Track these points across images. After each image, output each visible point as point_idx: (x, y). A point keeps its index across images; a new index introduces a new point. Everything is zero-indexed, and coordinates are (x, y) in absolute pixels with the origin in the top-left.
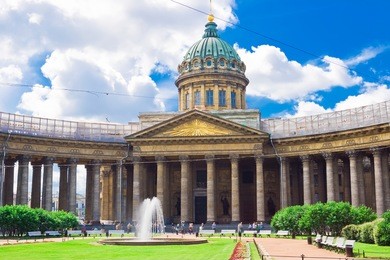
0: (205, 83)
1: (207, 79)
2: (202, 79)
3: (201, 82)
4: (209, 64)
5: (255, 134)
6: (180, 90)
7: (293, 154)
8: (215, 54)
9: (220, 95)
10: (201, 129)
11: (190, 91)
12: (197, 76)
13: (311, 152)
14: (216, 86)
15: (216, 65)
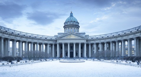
6: (64, 28)
10: (73, 37)
11: (67, 29)
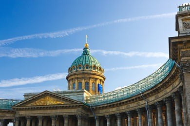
0: (77, 78)
1: (79, 76)
2: (76, 76)
3: (76, 78)
4: (80, 68)
5: (76, 103)
7: (102, 115)
8: (84, 63)
9: (86, 85)
10: (50, 101)
12: (74, 75)
13: (110, 113)
14: (83, 80)
15: (84, 69)
